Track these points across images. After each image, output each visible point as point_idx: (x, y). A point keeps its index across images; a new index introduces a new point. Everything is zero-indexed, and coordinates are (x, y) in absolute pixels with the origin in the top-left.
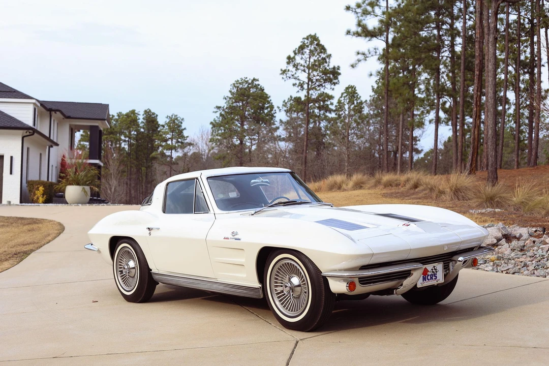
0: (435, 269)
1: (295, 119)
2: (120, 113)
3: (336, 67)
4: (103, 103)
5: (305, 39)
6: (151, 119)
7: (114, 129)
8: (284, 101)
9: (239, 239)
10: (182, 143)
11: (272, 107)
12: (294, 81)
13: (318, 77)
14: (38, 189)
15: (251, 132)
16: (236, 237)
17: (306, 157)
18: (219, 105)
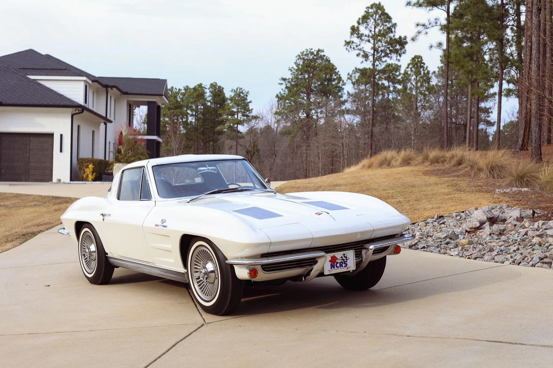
0: (345, 257)
1: (362, 91)
2: (187, 87)
3: (403, 36)
4: (161, 78)
5: (369, 8)
6: (218, 92)
7: (180, 103)
8: (349, 74)
9: (166, 227)
10: (248, 116)
11: (340, 79)
12: (358, 52)
13: (383, 48)
14: (87, 167)
15: (318, 105)
16: (164, 224)
17: (372, 130)
18: (284, 77)
